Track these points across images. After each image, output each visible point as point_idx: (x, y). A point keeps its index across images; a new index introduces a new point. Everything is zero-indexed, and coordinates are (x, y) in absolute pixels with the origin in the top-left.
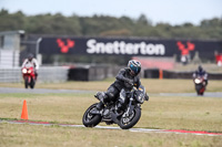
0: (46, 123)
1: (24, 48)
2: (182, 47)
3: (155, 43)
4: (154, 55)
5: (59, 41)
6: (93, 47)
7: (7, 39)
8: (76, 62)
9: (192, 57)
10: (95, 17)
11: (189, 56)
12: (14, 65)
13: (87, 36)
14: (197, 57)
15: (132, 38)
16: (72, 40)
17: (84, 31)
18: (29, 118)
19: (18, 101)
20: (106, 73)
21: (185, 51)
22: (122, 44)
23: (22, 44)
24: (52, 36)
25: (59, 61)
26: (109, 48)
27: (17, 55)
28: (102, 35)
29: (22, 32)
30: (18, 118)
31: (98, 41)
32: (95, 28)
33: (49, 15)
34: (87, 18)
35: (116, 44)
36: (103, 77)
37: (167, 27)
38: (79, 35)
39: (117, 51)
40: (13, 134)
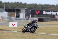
1: (26, 13)
5: (36, 11)
6: (45, 13)
7: (22, 10)
8: (40, 17)
12: (24, 17)
15: (55, 10)
16: (39, 11)
17: (42, 9)
20: (48, 20)
22: (52, 12)
23: (26, 12)
24: (34, 10)
25: (36, 16)
26: (49, 13)
27: (25, 15)
28: (47, 10)
29: (26, 8)
32: (45, 8)
33: (33, 4)
34: (43, 5)
35: (51, 12)
36: (47, 21)
38: (41, 10)
39: (51, 14)
40: (23, 36)
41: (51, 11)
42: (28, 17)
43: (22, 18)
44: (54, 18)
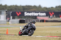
0: (13, 35)
1: (7, 14)
2: (50, 14)
3: (43, 13)
4: (43, 16)
6: (26, 14)
7: (2, 12)
9: (53, 16)
10: (26, 6)
11: (52, 16)
12: (4, 19)
13: (24, 11)
14: (54, 16)
15: (37, 11)
16: (20, 12)
18: (9, 34)
19: (5, 29)
21: (51, 15)
23: (6, 14)
24: (15, 11)
25: (17, 18)
26: (30, 14)
27: (5, 16)
29: (6, 10)
30: (6, 34)
31: (27, 12)
32: (27, 9)
33: (14, 5)
34: (24, 6)
37: (46, 8)
38: (22, 11)
40: (4, 38)
41: (33, 12)
42: (9, 19)
43: (2, 20)
44: (36, 19)
